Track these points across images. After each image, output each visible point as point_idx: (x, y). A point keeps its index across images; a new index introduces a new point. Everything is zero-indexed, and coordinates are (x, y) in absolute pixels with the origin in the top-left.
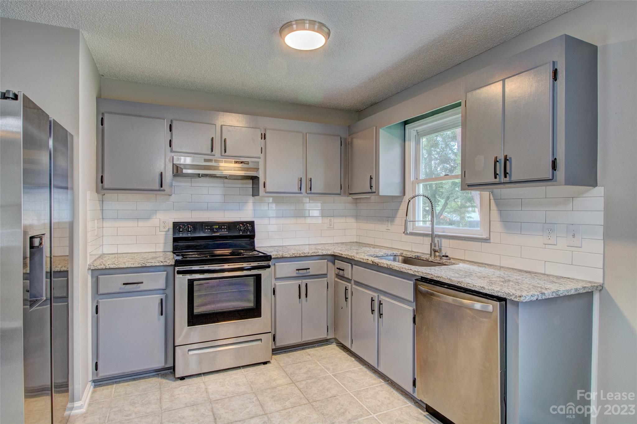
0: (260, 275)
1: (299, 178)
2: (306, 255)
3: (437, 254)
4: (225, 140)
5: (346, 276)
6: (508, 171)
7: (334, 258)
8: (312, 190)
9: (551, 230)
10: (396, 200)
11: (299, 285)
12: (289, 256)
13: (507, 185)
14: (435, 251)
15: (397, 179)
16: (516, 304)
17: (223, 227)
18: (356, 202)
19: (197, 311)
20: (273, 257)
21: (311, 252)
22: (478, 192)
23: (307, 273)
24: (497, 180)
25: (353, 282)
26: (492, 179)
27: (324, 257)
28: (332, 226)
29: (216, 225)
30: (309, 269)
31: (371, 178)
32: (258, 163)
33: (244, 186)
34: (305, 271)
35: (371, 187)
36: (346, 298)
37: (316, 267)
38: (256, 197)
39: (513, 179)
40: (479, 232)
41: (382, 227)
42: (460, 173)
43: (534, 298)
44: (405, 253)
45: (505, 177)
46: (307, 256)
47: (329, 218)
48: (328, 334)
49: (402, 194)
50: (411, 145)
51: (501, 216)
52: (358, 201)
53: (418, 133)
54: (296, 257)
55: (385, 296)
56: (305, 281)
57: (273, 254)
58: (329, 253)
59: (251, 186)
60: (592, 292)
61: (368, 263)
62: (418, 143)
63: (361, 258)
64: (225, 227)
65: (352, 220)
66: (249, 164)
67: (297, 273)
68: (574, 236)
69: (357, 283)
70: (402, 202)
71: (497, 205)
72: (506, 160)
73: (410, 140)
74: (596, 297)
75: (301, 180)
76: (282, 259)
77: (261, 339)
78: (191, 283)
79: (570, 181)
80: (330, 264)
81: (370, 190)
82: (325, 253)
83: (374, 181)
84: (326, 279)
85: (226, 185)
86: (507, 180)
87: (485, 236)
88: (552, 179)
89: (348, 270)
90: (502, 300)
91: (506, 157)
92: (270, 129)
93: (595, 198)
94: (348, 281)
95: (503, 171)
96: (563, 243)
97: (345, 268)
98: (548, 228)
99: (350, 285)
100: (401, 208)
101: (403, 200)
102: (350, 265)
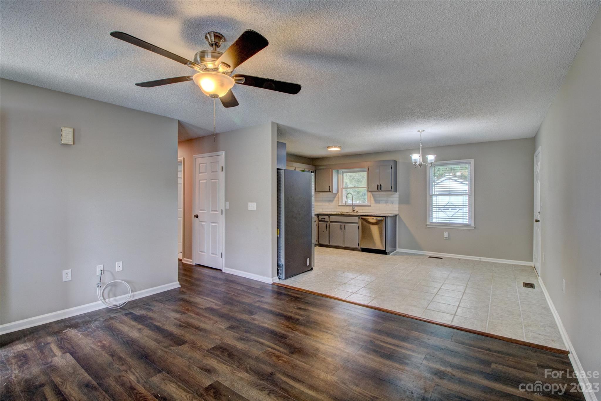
5: (326, 220)
6: (381, 188)
7: (318, 215)
10: (336, 194)
13: (380, 192)
14: (353, 210)
15: (337, 187)
16: (388, 217)
25: (329, 222)
26: (377, 190)
31: (329, 187)
35: (329, 190)
36: (327, 228)
39: (382, 190)
40: (367, 204)
41: (329, 204)
49: (337, 192)
50: (340, 176)
53: (343, 172)
55: (346, 223)
60: (396, 216)
62: (343, 175)
68: (392, 203)
69: (331, 222)
71: (373, 196)
73: (340, 174)
83: (331, 188)
86: (380, 190)
87: (369, 205)
88: (391, 191)
89: (327, 218)
90: (385, 217)
91: (380, 185)
92: (297, 167)
93: (397, 195)
94: (327, 222)
95: (379, 188)
96: (390, 205)
97: (326, 218)
98: (387, 202)
99: (328, 223)
100: (336, 197)
101: (338, 194)
102: (328, 216)
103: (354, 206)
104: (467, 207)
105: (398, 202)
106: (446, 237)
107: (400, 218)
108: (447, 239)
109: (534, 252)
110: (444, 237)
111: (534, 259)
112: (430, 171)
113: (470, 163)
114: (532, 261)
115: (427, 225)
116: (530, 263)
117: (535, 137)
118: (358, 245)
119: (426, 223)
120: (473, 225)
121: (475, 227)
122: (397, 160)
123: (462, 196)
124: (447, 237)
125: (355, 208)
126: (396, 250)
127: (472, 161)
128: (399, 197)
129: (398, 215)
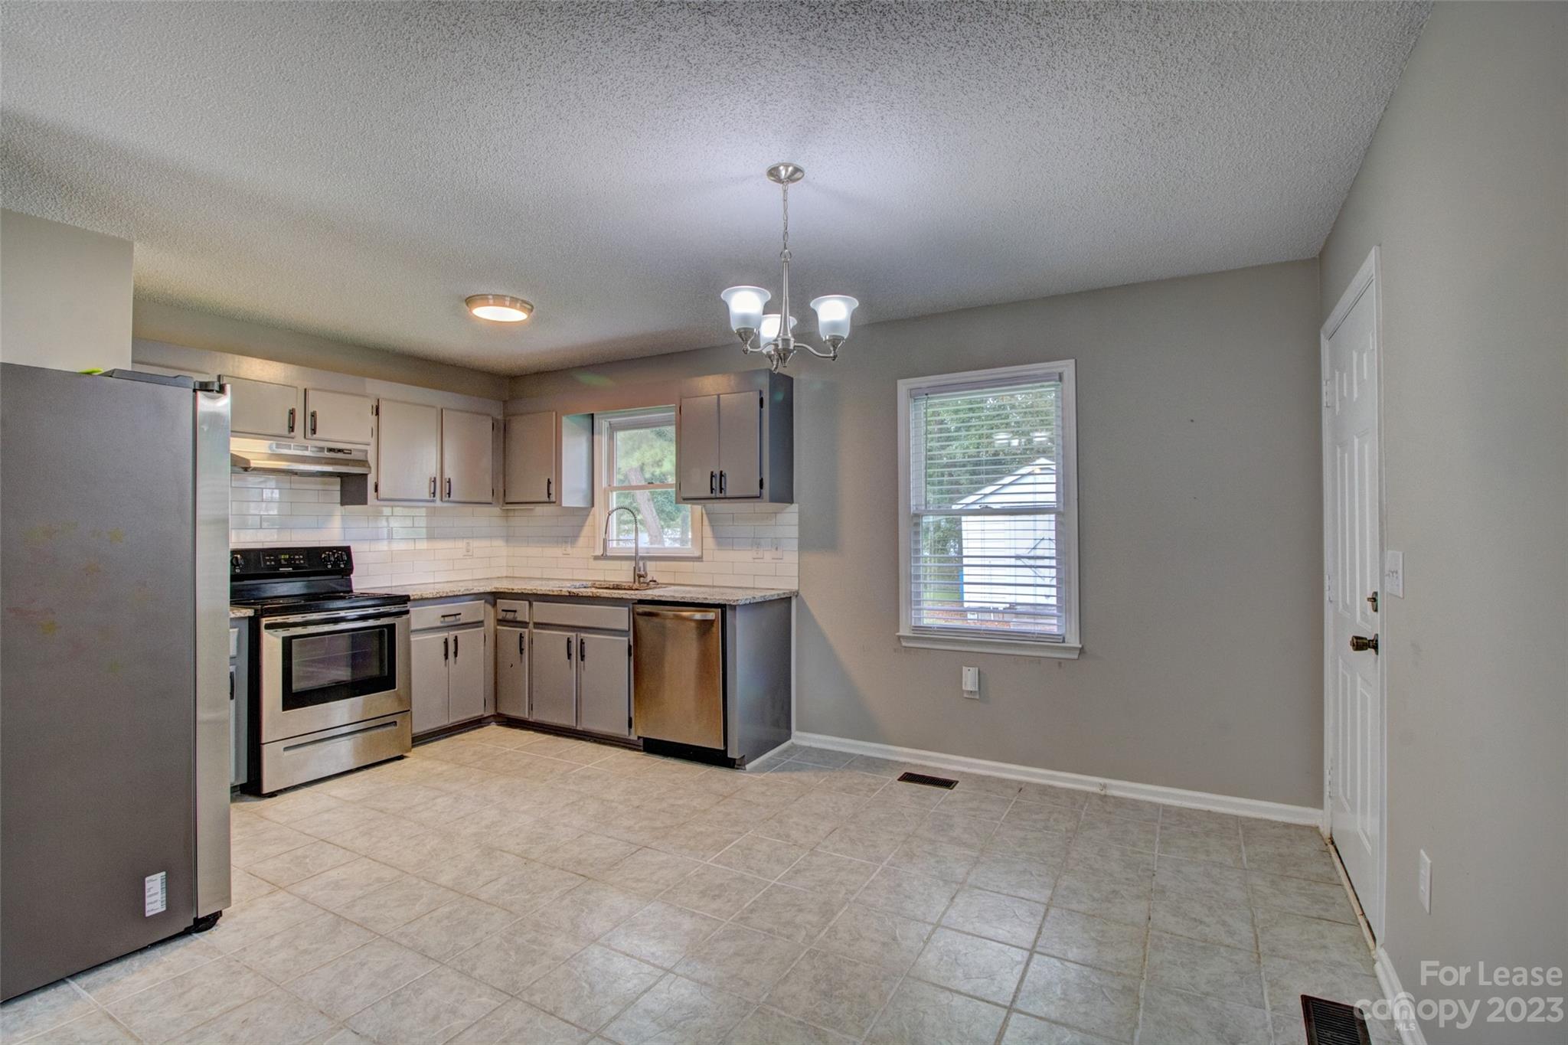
0: (394, 625)
1: (431, 479)
2: (456, 593)
3: (642, 579)
4: (313, 415)
5: (518, 619)
6: (723, 487)
7: (494, 597)
8: (451, 496)
9: (758, 545)
10: (581, 514)
11: (446, 639)
12: (431, 596)
13: (722, 501)
14: (640, 576)
15: (584, 484)
16: (734, 608)
17: (297, 557)
18: (506, 514)
19: (296, 686)
20: (412, 598)
21: (462, 589)
22: (689, 506)
23: (456, 620)
24: (713, 495)
25: (531, 625)
26: (708, 494)
27: (483, 596)
28: (470, 553)
29: (285, 554)
30: (460, 614)
31: (549, 483)
32: (366, 451)
33: (327, 487)
34: (453, 618)
35: (549, 494)
36: (521, 650)
37: (470, 611)
38: (346, 506)
39: (728, 494)
40: (690, 549)
41: (556, 551)
42: (675, 482)
43: (748, 602)
44: (597, 583)
45: (721, 492)
46: (457, 596)
47: (465, 541)
48: (485, 710)
49: (589, 506)
50: (602, 440)
51: (713, 530)
52: (511, 514)
53: (610, 424)
54: (441, 597)
55: (586, 632)
56: (456, 633)
57: (413, 593)
58: (488, 589)
59: (339, 488)
60: (790, 597)
61: (562, 596)
62: (611, 438)
63: (549, 591)
64: (301, 557)
65: (499, 543)
66: (350, 453)
67: (442, 622)
68: (777, 549)
69: (538, 625)
70: (588, 515)
71: (710, 521)
72: (721, 475)
73: (600, 433)
74: (794, 602)
75: (435, 481)
76: (423, 600)
77: (395, 722)
78: (287, 643)
79: (773, 499)
80: (489, 607)
81: (547, 499)
82: (482, 590)
83: (553, 487)
84: (483, 628)
85: (293, 486)
86: (722, 495)
87: (697, 554)
88: (759, 497)
89: (522, 610)
90: (722, 607)
91: (721, 472)
92: (386, 400)
93: (790, 515)
94: (524, 624)
95: (718, 486)
96: (768, 556)
97: (517, 608)
98: (756, 543)
99: (526, 630)
100: (587, 523)
101: (591, 513)
102: (527, 603)
103: (643, 558)
104: (1053, 563)
105: (796, 542)
106: (970, 688)
107: (802, 605)
108: (977, 697)
109: (1327, 772)
110: (964, 688)
111: (1327, 802)
112: (912, 416)
113: (1061, 379)
114: (1317, 801)
115: (899, 637)
116: (1310, 810)
117: (1321, 254)
118: (630, 726)
119: (898, 631)
120: (1074, 641)
121: (1082, 651)
122: (791, 376)
123: (1031, 517)
124: (977, 690)
125: (648, 569)
126: (788, 736)
127: (1067, 367)
128: (800, 525)
129: (797, 594)
